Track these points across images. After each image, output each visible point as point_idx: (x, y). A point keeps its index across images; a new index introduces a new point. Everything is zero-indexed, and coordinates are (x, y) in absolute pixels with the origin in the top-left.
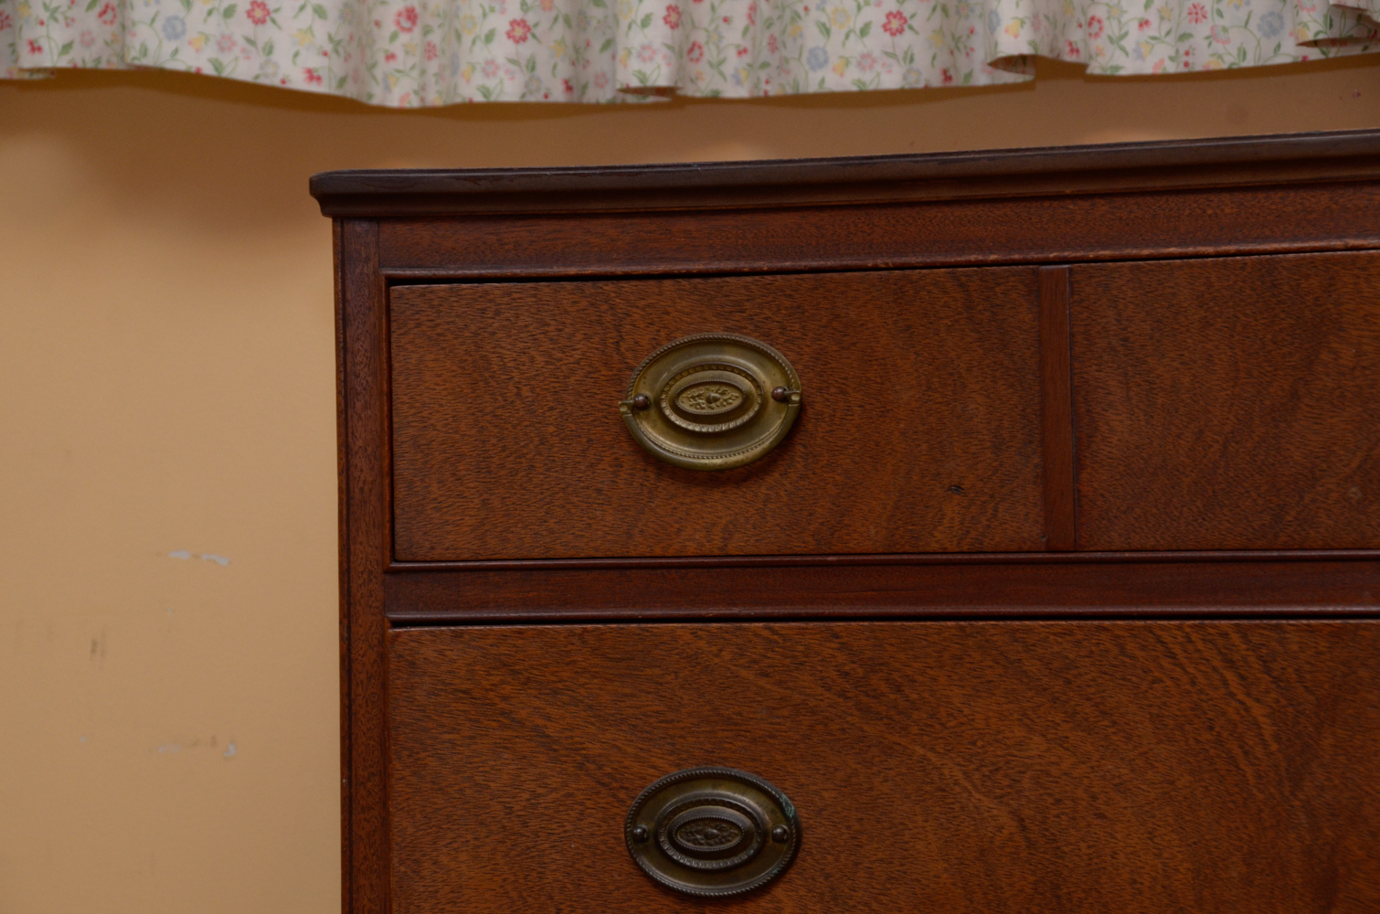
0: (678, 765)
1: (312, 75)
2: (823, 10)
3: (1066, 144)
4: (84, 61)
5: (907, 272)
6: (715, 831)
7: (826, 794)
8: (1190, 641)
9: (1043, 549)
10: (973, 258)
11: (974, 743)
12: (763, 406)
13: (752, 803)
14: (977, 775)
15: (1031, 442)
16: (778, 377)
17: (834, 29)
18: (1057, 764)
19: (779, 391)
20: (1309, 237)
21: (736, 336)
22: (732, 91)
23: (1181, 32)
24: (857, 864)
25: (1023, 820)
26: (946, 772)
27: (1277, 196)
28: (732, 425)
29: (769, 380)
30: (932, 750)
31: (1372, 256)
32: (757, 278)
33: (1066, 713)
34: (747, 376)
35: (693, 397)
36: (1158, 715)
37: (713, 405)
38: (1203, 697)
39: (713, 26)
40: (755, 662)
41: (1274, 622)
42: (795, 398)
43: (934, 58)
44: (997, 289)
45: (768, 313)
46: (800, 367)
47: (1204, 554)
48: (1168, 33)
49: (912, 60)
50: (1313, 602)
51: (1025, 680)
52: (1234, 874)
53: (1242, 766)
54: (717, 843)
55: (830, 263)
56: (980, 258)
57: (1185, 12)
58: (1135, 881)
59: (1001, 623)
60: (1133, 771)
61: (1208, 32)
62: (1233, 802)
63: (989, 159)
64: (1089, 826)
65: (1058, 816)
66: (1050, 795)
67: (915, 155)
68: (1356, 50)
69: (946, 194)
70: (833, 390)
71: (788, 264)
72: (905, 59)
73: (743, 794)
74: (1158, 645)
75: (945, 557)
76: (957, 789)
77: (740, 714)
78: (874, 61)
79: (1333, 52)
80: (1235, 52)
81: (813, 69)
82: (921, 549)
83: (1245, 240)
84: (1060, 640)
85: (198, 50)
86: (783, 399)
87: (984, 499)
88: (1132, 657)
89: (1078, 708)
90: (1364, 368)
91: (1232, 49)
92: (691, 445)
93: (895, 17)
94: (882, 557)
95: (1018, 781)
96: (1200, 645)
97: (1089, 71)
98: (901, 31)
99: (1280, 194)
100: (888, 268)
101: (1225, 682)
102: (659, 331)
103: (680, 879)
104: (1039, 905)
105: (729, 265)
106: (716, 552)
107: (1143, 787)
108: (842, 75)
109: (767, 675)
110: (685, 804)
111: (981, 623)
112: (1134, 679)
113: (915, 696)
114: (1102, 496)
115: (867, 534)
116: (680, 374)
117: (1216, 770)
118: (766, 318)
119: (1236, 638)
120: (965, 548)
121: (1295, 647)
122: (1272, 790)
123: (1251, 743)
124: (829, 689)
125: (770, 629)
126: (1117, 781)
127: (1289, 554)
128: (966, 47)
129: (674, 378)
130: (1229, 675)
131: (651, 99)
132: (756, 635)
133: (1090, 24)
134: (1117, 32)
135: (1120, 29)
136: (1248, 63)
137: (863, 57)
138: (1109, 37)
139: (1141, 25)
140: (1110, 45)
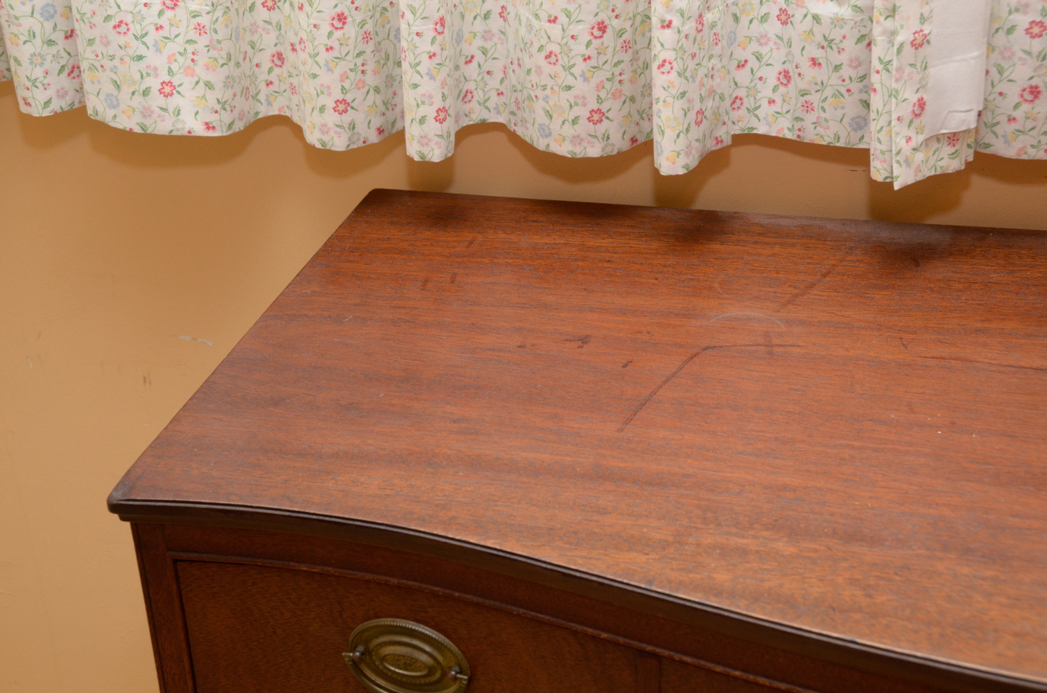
1: (208, 126)
2: (547, 102)
4: (61, 108)
17: (555, 116)
22: (493, 119)
23: (796, 115)
39: (480, 77)
43: (624, 132)
48: (788, 112)
49: (608, 138)
57: (799, 105)
61: (815, 120)
72: (603, 138)
78: (582, 140)
80: (832, 136)
81: (542, 136)
85: (129, 117)
91: (831, 133)
93: (596, 113)
98: (600, 121)
108: (561, 145)
133: (734, 102)
134: (753, 106)
135: (755, 104)
136: (841, 144)
137: (574, 137)
138: (748, 109)
139: (769, 102)
140: (748, 114)
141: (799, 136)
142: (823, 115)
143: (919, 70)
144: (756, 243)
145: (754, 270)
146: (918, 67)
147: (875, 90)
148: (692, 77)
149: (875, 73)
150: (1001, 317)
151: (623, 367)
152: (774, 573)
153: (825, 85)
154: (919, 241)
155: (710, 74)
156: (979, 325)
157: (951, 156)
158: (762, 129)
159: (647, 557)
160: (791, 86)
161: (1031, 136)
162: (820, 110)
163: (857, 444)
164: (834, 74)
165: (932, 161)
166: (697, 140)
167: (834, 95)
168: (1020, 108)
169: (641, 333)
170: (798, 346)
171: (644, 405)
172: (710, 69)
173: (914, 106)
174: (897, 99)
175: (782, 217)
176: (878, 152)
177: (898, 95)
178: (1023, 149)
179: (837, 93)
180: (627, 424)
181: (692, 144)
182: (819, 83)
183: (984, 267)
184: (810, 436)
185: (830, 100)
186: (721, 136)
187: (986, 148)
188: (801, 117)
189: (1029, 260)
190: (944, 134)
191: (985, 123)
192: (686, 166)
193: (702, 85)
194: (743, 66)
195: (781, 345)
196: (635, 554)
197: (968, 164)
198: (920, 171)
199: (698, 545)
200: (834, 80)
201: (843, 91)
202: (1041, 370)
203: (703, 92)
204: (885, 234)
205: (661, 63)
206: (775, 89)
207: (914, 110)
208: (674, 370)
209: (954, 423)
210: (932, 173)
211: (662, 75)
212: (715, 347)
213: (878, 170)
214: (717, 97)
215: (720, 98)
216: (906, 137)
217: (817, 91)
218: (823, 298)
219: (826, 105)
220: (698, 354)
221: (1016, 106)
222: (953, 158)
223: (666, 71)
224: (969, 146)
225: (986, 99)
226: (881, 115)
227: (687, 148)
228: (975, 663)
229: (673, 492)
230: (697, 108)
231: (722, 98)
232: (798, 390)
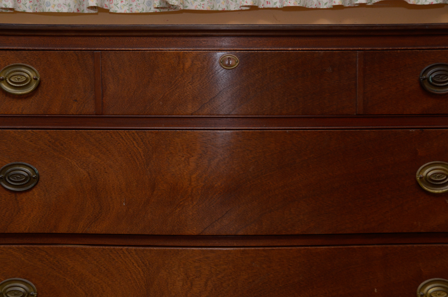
0: (11, 162)
3: (100, 24)
5: (64, 51)
6: (19, 176)
7: (45, 168)
8: (126, 135)
9: (95, 114)
10: (79, 49)
11: (79, 157)
12: (31, 80)
13: (28, 170)
14: (79, 164)
15: (92, 90)
16: (34, 74)
18: (97, 161)
19: (35, 77)
20: (152, 47)
21: (24, 64)
22: (28, 11)
23: (130, 4)
24: (52, 184)
25: (89, 174)
26: (72, 163)
27: (145, 38)
28: (24, 85)
29: (32, 75)
30: (69, 158)
31: (165, 52)
32: (29, 51)
33: (99, 150)
34: (27, 74)
35: (14, 78)
36: (119, 151)
37: (19, 80)
38: (129, 147)
40: (29, 138)
41: (144, 131)
42: (38, 79)
43: (75, 6)
44: (85, 56)
45: (32, 59)
46: (40, 72)
47: (130, 116)
48: (127, 4)
49: (70, 6)
50: (152, 127)
51: (90, 143)
52: (134, 185)
53: (136, 162)
54: (19, 179)
55: (47, 48)
56: (81, 49)
58: (113, 187)
59: (85, 130)
60: (113, 163)
61: (136, 4)
62: (134, 169)
63: (83, 27)
64: (104, 175)
65: (96, 173)
66: (95, 168)
67: (66, 25)
68: (166, 10)
69: (73, 34)
70: (47, 77)
71: (36, 48)
72: (68, 5)
73: (26, 168)
74: (119, 136)
75: (73, 116)
76: (75, 167)
77: (25, 150)
78: (61, 5)
79: (162, 10)
80: (141, 9)
81: (47, 6)
82: (68, 114)
83: (139, 47)
84: (98, 134)
86: (36, 79)
87: (82, 103)
88: (114, 138)
89: (102, 149)
90: (163, 76)
91: (141, 8)
92: (14, 89)
94: (59, 115)
95: (88, 165)
96: (128, 136)
97: (110, 11)
99: (146, 38)
100: (60, 50)
101: (133, 144)
102: (6, 62)
103: (10, 187)
104: (92, 192)
105: (23, 48)
106: (20, 114)
107: (116, 166)
108: (54, 8)
109: (32, 142)
110: (12, 170)
111: (81, 130)
112: (114, 143)
113: (66, 146)
114: (108, 103)
115: (55, 110)
116: (11, 73)
117: (131, 162)
118: (32, 61)
119: (136, 134)
120: (78, 114)
121: (148, 136)
122: (143, 167)
123: (138, 157)
124: (46, 145)
125: (33, 131)
126: (110, 165)
127: (147, 116)
128: (82, 4)
129: (10, 73)
130: (134, 142)
131: (9, 11)
132: (29, 132)
135: (117, 2)
136: (144, 11)
137: (58, 4)
138: (115, 4)
140: (115, 6)
141: (131, 11)
142: (138, 2)
158: (119, 11)
161: (198, 2)
178: (196, 7)
187: (186, 7)
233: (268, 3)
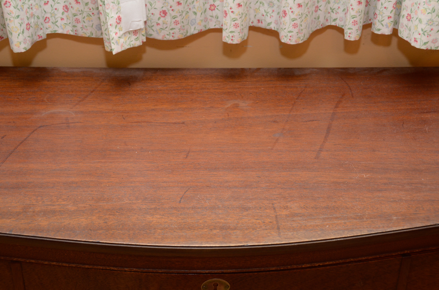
57: (74, 20)
61: (81, 27)
91: (89, 32)
133: (46, 19)
134: (54, 21)
135: (55, 20)
136: (94, 36)
138: (52, 22)
139: (61, 19)
140: (53, 24)
141: (76, 34)
142: (84, 24)
143: (116, 4)
144: (63, 80)
145: (62, 91)
146: (116, 3)
147: (101, 13)
148: (21, 8)
149: (100, 6)
150: (161, 104)
151: (1, 138)
152: (66, 219)
153: (83, 11)
154: (131, 75)
155: (30, 7)
156: (153, 108)
157: (136, 40)
158: (60, 31)
159: (10, 220)
160: (69, 12)
161: (166, 31)
162: (83, 22)
163: (103, 161)
164: (86, 7)
165: (128, 42)
166: (29, 37)
167: (87, 16)
168: (161, 19)
169: (11, 122)
170: (80, 122)
171: (11, 154)
172: (30, 5)
173: (116, 20)
174: (109, 17)
175: (74, 68)
176: (106, 39)
177: (109, 15)
178: (164, 36)
179: (88, 15)
180: (3, 163)
181: (26, 38)
182: (81, 10)
183: (155, 84)
184: (84, 160)
185: (86, 18)
186: (41, 35)
187: (150, 36)
188: (75, 25)
189: (173, 80)
190: (131, 31)
191: (149, 26)
192: (25, 48)
193: (27, 12)
194: (47, 3)
195: (73, 123)
196: (5, 219)
197: (143, 42)
198: (123, 46)
199: (34, 212)
200: (86, 9)
201: (91, 14)
202: (176, 123)
203: (28, 15)
204: (117, 73)
205: (5, 2)
206: (63, 14)
207: (116, 21)
208: (25, 138)
209: (142, 148)
210: (129, 47)
211: (6, 8)
212: (44, 126)
213: (107, 47)
214: (36, 18)
215: (37, 18)
216: (115, 32)
217: (80, 14)
218: (91, 101)
219: (85, 20)
220: (36, 129)
221: (159, 19)
222: (137, 41)
223: (8, 6)
224: (143, 35)
225: (147, 16)
226: (105, 23)
227: (24, 40)
228: (146, 243)
229: (23, 190)
230: (26, 22)
231: (38, 18)
232: (79, 141)
233: (259, 22)
